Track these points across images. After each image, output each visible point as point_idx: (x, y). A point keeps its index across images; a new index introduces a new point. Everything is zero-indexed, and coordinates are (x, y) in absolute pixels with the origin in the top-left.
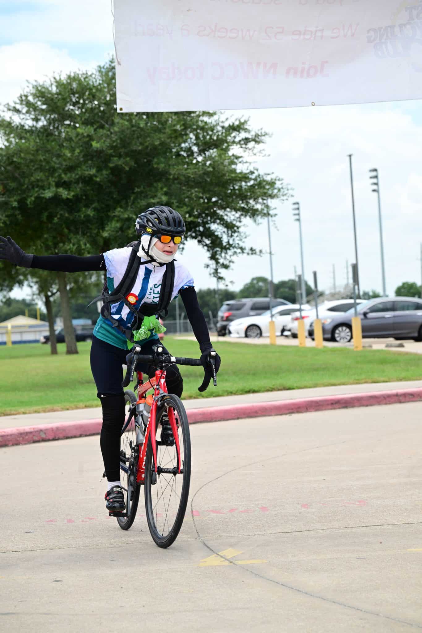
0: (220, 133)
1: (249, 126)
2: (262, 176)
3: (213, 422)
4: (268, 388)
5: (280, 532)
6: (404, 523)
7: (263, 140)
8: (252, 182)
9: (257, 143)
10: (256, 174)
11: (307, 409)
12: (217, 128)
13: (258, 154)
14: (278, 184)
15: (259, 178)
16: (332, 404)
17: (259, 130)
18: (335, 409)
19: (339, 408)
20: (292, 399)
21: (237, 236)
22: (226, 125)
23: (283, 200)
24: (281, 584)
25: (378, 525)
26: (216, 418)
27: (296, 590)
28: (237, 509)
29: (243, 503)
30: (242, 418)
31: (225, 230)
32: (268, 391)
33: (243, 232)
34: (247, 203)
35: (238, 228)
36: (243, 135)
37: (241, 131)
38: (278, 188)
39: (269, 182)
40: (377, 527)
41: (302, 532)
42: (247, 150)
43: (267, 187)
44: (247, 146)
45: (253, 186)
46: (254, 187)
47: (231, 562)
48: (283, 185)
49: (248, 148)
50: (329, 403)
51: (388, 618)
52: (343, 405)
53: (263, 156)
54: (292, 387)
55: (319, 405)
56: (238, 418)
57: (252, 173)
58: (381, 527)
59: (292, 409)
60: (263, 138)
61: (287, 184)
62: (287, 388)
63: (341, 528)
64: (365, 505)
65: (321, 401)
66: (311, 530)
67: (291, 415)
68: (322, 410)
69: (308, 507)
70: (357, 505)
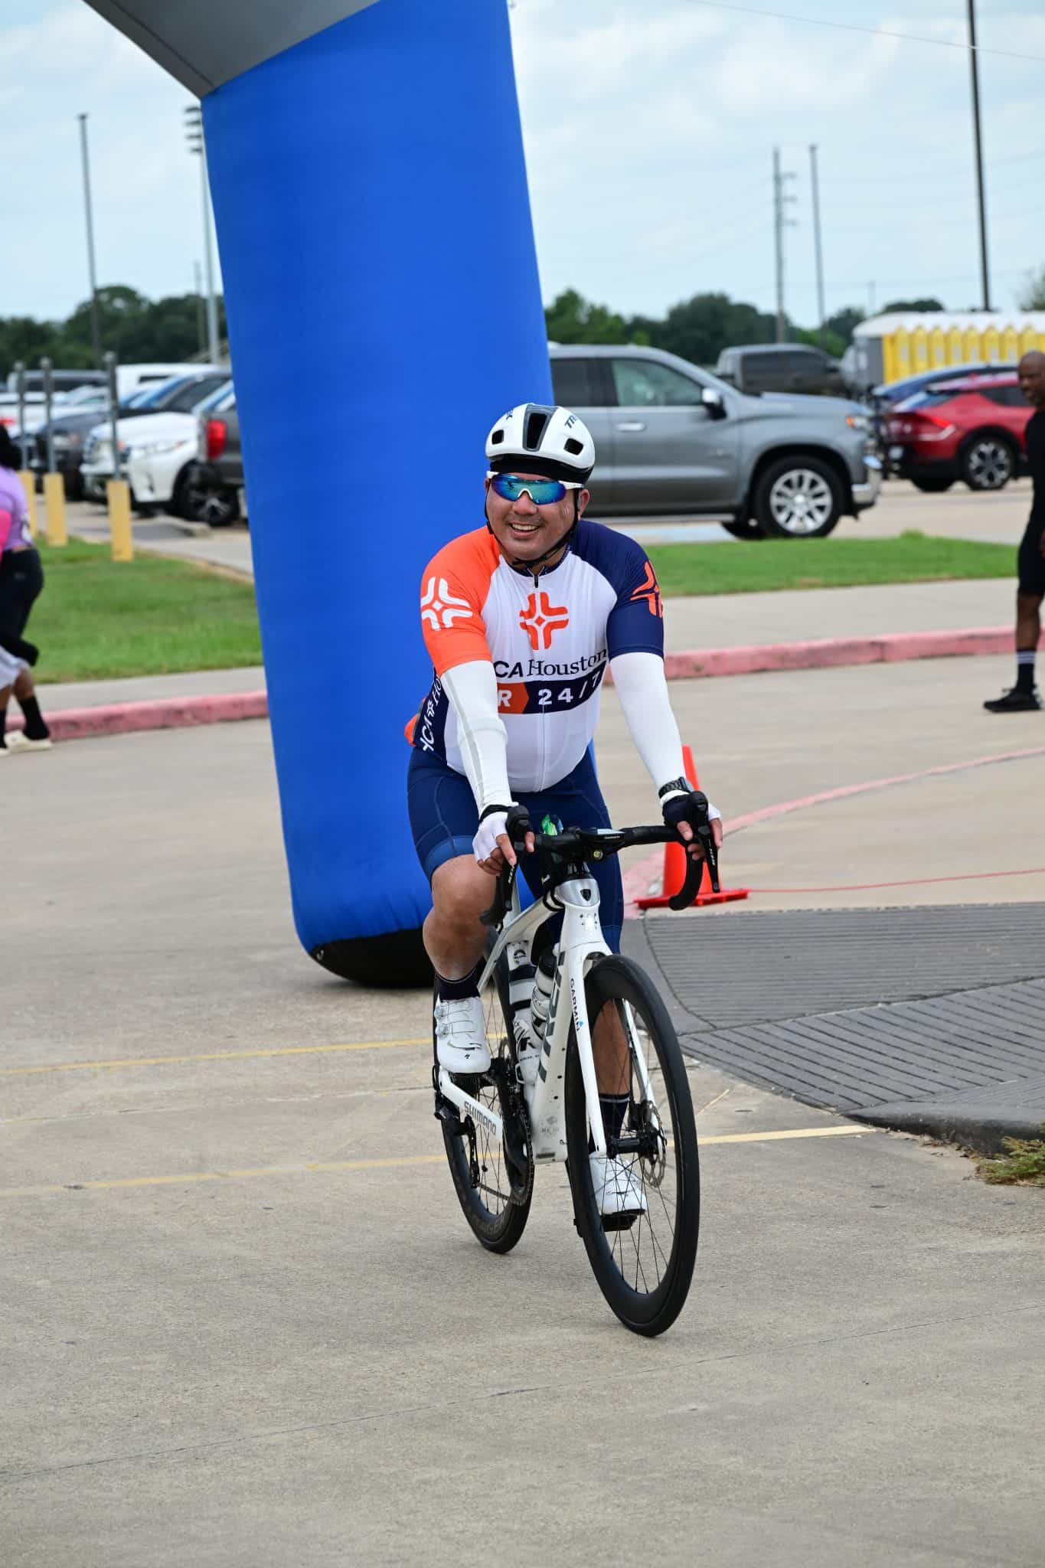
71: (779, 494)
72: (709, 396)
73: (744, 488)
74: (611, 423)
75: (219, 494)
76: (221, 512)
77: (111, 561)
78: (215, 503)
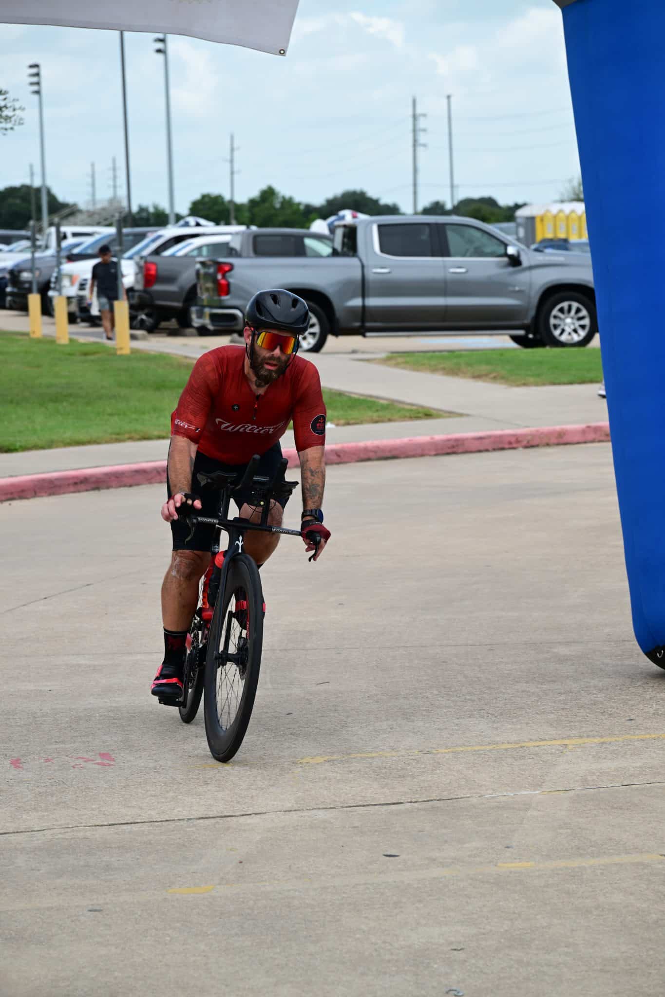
6: (168, 819)
11: (35, 492)
16: (76, 483)
18: (79, 491)
19: (87, 490)
20: (11, 476)
23: (6, 129)
25: (127, 823)
40: (124, 827)
41: (7, 835)
48: (7, 101)
50: (71, 481)
52: (94, 486)
54: (12, 448)
55: (56, 486)
58: (132, 828)
59: (12, 493)
61: (14, 100)
63: (69, 828)
64: (110, 765)
65: (57, 479)
66: (21, 832)
67: (10, 504)
68: (59, 494)
69: (21, 765)
70: (98, 764)
71: (555, 317)
72: (511, 250)
73: (532, 313)
74: (445, 267)
75: (146, 311)
76: (147, 323)
77: (115, 354)
78: (144, 317)
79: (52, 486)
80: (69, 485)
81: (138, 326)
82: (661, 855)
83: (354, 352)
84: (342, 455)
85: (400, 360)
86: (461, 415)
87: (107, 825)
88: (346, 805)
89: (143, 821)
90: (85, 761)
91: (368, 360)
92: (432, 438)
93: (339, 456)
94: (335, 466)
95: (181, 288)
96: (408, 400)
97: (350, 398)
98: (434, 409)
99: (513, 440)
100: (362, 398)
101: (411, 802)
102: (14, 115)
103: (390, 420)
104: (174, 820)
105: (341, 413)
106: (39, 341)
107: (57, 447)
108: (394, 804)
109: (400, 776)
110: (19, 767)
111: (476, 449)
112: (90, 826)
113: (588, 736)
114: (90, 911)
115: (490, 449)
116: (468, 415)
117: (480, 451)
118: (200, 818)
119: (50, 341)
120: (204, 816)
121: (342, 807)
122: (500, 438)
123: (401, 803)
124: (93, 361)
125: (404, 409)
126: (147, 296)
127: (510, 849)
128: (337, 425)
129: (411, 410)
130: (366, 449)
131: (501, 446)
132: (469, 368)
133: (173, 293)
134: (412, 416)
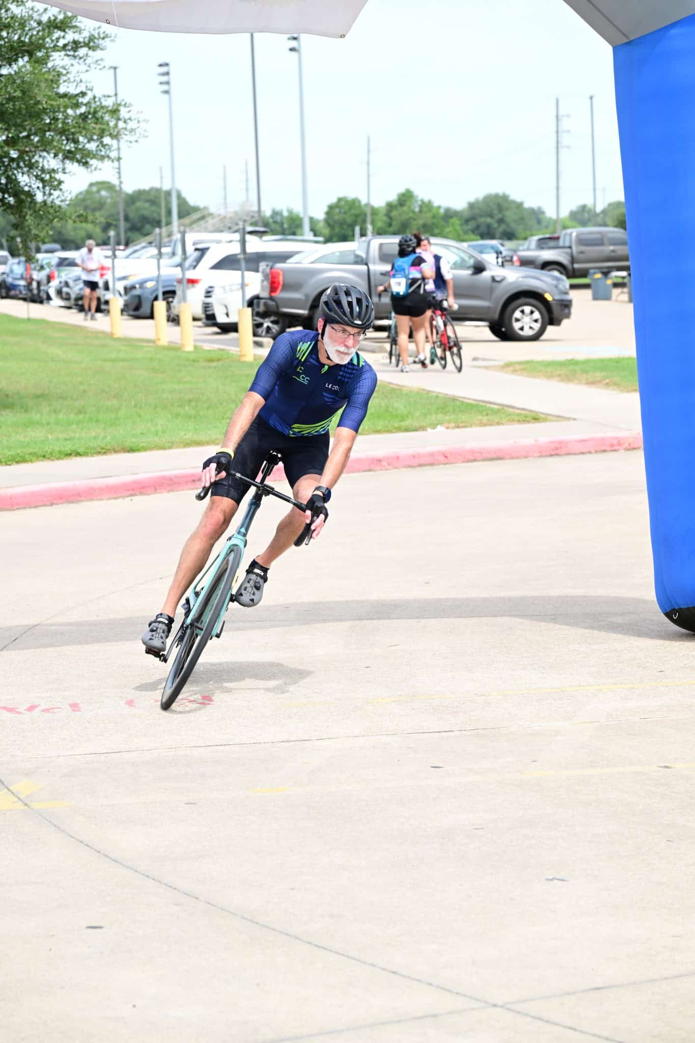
0: (35, 33)
1: (79, 22)
2: (100, 99)
3: (14, 510)
4: (99, 450)
5: (92, 752)
6: (255, 741)
7: (102, 44)
8: (83, 109)
9: (92, 49)
10: (90, 95)
11: (156, 489)
12: (29, 24)
13: (93, 66)
14: (123, 113)
15: (95, 102)
17: (94, 30)
20: (134, 474)
21: (58, 197)
22: (45, 19)
23: (131, 142)
24: (86, 845)
25: (221, 745)
26: (17, 504)
27: (104, 855)
28: (39, 705)
29: (48, 694)
30: (57, 504)
31: (41, 185)
32: (99, 453)
33: (67, 191)
34: (76, 142)
35: (60, 182)
36: (70, 36)
37: (67, 30)
38: (124, 117)
39: (110, 108)
40: (217, 747)
41: (120, 753)
42: (77, 60)
43: (107, 117)
44: (76, 54)
45: (84, 117)
46: (86, 117)
47: (26, 805)
48: (131, 113)
49: (78, 55)
51: (209, 903)
53: (101, 69)
54: (135, 449)
55: (174, 483)
56: (52, 504)
57: (83, 94)
58: (225, 748)
59: (133, 489)
60: (101, 42)
61: (138, 112)
62: (128, 449)
63: (172, 748)
64: (209, 704)
65: (176, 477)
66: (134, 751)
67: (131, 500)
68: (178, 491)
69: (134, 704)
70: (200, 703)
75: (272, 318)
76: (274, 331)
77: (239, 361)
78: (270, 325)
79: (171, 483)
80: (187, 482)
81: (264, 333)
82: (659, 767)
83: (475, 359)
84: (448, 456)
85: (518, 367)
86: (569, 419)
87: (204, 746)
88: (405, 732)
89: (234, 743)
90: (190, 702)
91: (487, 368)
92: (536, 441)
93: (446, 457)
94: (442, 466)
95: (307, 296)
96: (520, 406)
97: (462, 403)
98: (543, 414)
99: (615, 442)
100: (474, 402)
101: (460, 730)
102: (138, 127)
103: (499, 424)
104: (261, 743)
105: (453, 417)
106: (164, 348)
107: (178, 447)
108: (446, 732)
109: (454, 712)
110: (132, 706)
111: (580, 451)
112: (190, 747)
113: (621, 684)
114: (187, 804)
115: (593, 451)
116: (575, 419)
117: (583, 453)
118: (282, 742)
119: (174, 348)
120: (286, 740)
121: (401, 734)
122: (603, 439)
123: (452, 731)
124: (215, 367)
125: (514, 414)
126: (274, 303)
127: (534, 763)
128: (447, 428)
129: (518, 415)
130: (472, 452)
131: (604, 448)
132: (584, 375)
133: (300, 300)
134: (521, 420)
